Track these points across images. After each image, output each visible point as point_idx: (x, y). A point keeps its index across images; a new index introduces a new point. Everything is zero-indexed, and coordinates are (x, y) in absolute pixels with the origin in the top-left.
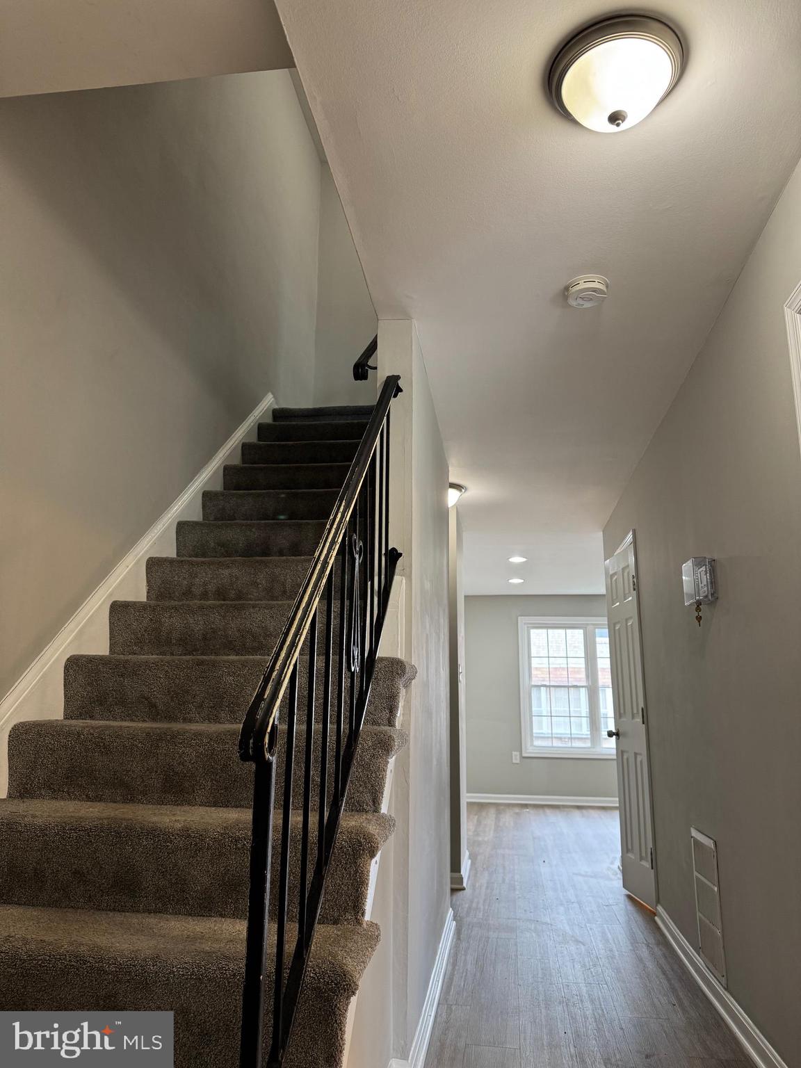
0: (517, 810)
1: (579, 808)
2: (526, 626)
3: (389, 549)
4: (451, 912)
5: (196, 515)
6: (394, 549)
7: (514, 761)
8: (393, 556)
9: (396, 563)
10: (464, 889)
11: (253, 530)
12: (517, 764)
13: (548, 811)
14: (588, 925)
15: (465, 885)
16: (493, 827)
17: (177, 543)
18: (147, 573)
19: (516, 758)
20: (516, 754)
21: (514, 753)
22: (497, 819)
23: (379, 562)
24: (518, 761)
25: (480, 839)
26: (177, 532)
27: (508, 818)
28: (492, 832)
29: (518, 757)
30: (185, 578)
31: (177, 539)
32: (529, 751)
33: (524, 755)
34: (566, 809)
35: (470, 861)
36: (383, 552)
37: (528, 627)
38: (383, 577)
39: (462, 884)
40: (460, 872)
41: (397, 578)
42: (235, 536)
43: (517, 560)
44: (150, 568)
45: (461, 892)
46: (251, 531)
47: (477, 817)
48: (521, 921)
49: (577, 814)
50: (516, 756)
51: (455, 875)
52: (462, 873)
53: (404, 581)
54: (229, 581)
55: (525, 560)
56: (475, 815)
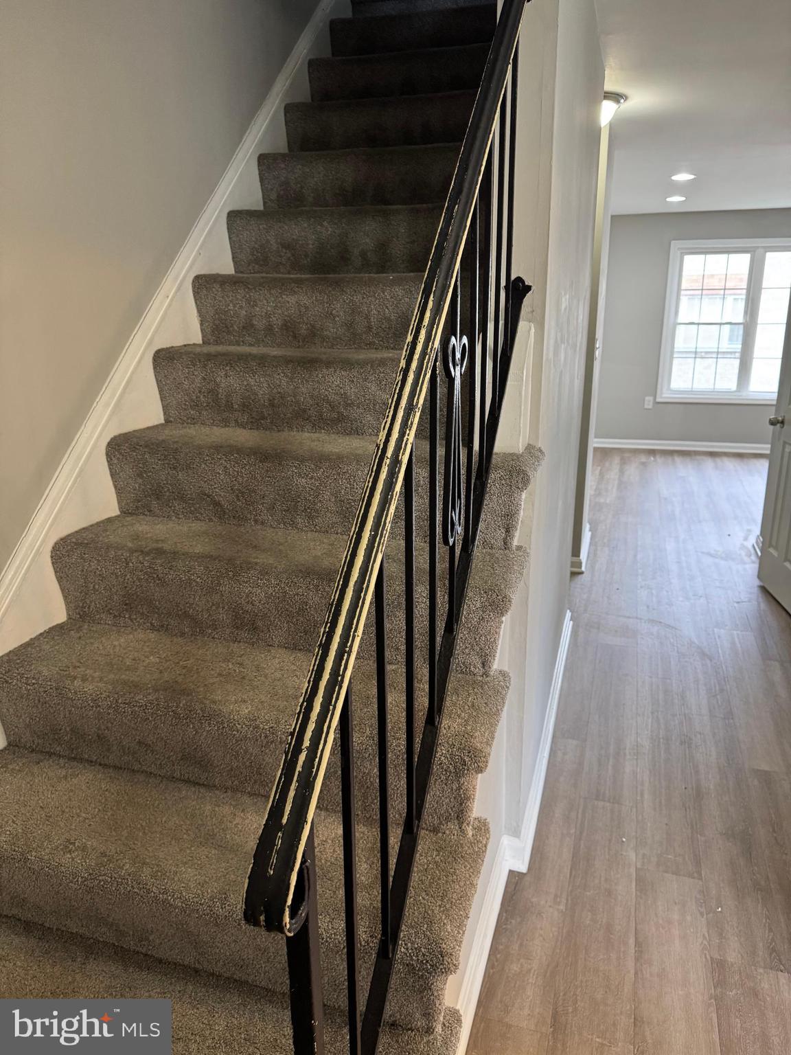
0: (643, 458)
1: (713, 455)
2: (679, 252)
3: (513, 277)
4: (568, 614)
5: (253, 198)
6: (519, 279)
7: (646, 407)
8: (518, 290)
9: (521, 302)
10: (582, 573)
11: (325, 223)
12: (649, 409)
13: (678, 459)
14: (715, 630)
15: (583, 569)
16: (616, 482)
17: (231, 244)
18: (196, 300)
19: (649, 402)
20: (649, 399)
21: (647, 398)
22: (622, 472)
23: (496, 300)
24: (650, 407)
25: (602, 500)
26: (228, 229)
27: (632, 471)
28: (615, 490)
29: (651, 403)
30: (241, 307)
31: (230, 238)
32: (664, 396)
33: (658, 400)
34: (698, 457)
35: (590, 533)
36: (503, 283)
37: (682, 253)
38: (501, 323)
39: (581, 568)
40: (579, 556)
41: (522, 326)
42: (303, 234)
43: (683, 177)
44: (198, 293)
45: (580, 576)
46: (322, 225)
47: (599, 468)
48: (643, 621)
49: (709, 463)
50: (649, 401)
51: (575, 559)
52: (581, 557)
53: (533, 330)
54: (297, 312)
55: (692, 177)
56: (599, 465)
